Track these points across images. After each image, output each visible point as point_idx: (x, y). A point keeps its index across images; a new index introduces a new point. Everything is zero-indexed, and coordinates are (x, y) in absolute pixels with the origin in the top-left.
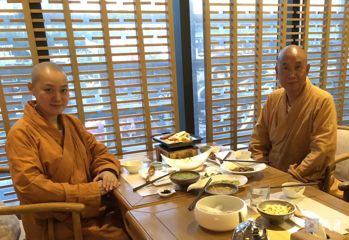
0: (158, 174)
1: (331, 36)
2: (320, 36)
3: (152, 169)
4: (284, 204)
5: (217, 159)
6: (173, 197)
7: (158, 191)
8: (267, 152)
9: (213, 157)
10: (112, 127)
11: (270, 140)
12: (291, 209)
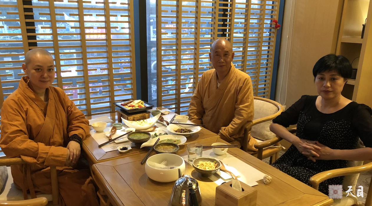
0: (119, 133)
1: (251, 21)
2: (243, 21)
3: (115, 129)
4: (212, 160)
5: (164, 122)
6: (129, 152)
7: (118, 148)
8: (201, 117)
9: (161, 119)
10: (84, 95)
11: (204, 107)
12: (218, 165)
